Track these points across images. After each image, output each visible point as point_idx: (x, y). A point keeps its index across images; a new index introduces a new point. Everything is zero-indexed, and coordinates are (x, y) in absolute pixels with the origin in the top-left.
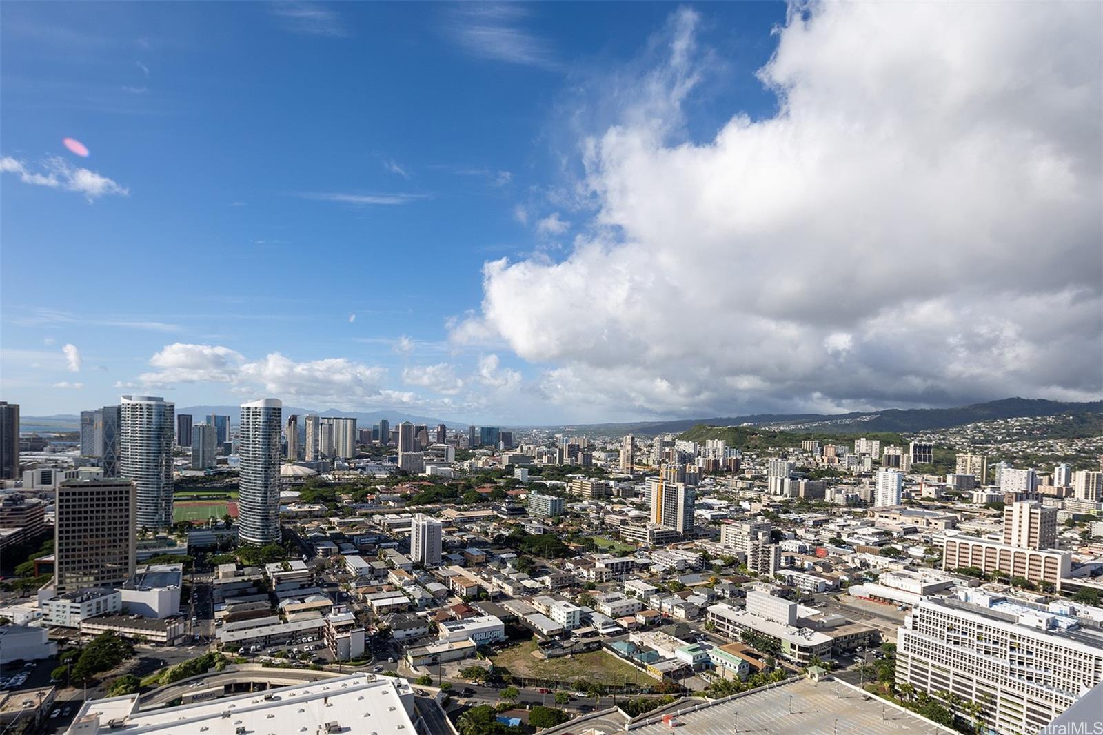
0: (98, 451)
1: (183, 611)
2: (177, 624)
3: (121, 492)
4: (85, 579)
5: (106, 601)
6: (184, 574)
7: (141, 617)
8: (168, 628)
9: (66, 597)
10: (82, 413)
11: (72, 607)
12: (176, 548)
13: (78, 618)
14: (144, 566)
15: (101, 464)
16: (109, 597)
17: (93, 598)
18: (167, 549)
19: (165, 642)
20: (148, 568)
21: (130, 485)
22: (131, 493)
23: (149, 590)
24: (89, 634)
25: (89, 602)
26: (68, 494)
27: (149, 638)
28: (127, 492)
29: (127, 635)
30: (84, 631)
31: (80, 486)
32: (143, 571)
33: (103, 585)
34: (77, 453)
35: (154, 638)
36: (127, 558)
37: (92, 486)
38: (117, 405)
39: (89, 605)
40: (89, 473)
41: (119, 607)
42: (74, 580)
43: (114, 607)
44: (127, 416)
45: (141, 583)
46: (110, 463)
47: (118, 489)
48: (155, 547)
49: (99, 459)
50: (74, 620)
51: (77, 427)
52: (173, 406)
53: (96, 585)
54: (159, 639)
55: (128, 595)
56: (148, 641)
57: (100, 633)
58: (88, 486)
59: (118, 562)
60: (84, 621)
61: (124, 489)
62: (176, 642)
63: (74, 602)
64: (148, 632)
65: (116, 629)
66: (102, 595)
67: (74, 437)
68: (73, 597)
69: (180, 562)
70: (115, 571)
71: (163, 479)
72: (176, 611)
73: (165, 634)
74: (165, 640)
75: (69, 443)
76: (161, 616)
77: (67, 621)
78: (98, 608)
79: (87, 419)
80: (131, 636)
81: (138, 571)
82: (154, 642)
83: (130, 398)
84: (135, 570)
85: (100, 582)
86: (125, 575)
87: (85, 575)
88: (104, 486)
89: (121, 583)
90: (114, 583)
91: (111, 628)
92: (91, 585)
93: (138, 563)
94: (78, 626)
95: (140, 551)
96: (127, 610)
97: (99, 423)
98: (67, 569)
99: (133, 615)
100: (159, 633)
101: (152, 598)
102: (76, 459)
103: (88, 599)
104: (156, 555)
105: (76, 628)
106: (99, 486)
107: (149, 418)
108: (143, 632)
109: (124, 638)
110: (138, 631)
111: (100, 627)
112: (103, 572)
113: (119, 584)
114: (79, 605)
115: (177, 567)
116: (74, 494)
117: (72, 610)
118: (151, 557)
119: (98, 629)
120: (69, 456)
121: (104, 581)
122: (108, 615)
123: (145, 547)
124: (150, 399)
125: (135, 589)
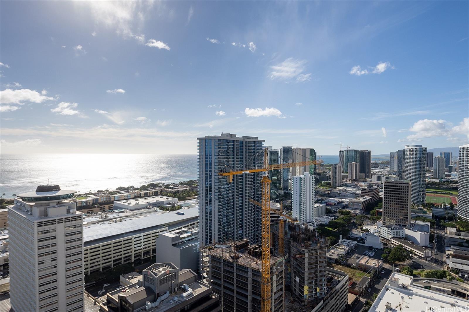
0: (396, 169)
1: (431, 246)
2: (428, 251)
3: (405, 187)
4: (392, 221)
5: (399, 232)
6: (430, 228)
7: (413, 243)
8: (424, 251)
9: (386, 227)
10: (390, 153)
11: (388, 231)
12: (427, 215)
13: (390, 236)
14: (414, 220)
15: (396, 174)
16: (401, 231)
17: (395, 230)
18: (423, 215)
19: (423, 258)
20: (415, 222)
21: (409, 184)
22: (409, 187)
23: (416, 231)
24: (394, 244)
25: (394, 231)
26: (387, 186)
27: (416, 253)
28: (408, 187)
29: (407, 249)
30: (392, 242)
31: (391, 183)
32: (413, 222)
33: (398, 225)
34: (389, 169)
35: (418, 254)
36: (407, 215)
37: (395, 183)
38: (403, 149)
39: (394, 232)
40: (394, 178)
41: (404, 236)
42: (388, 220)
43: (403, 235)
44: (407, 154)
45: (413, 227)
46: (400, 173)
47: (404, 185)
48: (418, 213)
49: (396, 172)
50: (389, 237)
51: (388, 159)
52: (426, 149)
53: (396, 224)
54: (420, 255)
55: (408, 232)
56: (416, 254)
57: (398, 245)
58: (394, 183)
59: (404, 216)
60: (392, 238)
61: (407, 185)
62: (428, 259)
63: (389, 229)
64: (416, 250)
65: (404, 245)
66: (398, 229)
67: (388, 163)
68: (388, 227)
69: (429, 222)
70: (403, 220)
71: (422, 182)
72: (427, 244)
73: (423, 254)
74: (423, 256)
75: (385, 165)
76: (421, 245)
77: (386, 236)
78: (397, 234)
79: (392, 155)
80: (409, 250)
81: (412, 222)
82: (418, 256)
83: (408, 146)
84: (410, 222)
85: (397, 223)
86: (406, 223)
87: (392, 219)
88: (399, 183)
89: (405, 226)
90: (403, 225)
91: (402, 244)
92: (394, 224)
93: (411, 218)
94: (390, 239)
95: (412, 213)
96: (407, 238)
97: (396, 157)
98: (386, 216)
99: (410, 241)
100: (420, 252)
101: (417, 235)
102: (388, 172)
103: (393, 229)
104: (418, 216)
105: (389, 240)
106: (398, 183)
107: (416, 154)
108: (414, 249)
109: (406, 250)
110: (412, 249)
111: (397, 242)
112: (398, 220)
113: (404, 226)
114: (390, 231)
115: (428, 224)
116: (389, 186)
117: (388, 232)
118: (416, 217)
119: (397, 243)
120: (386, 171)
121: (399, 223)
122: (400, 238)
123: (414, 212)
124: (416, 146)
125: (411, 230)
